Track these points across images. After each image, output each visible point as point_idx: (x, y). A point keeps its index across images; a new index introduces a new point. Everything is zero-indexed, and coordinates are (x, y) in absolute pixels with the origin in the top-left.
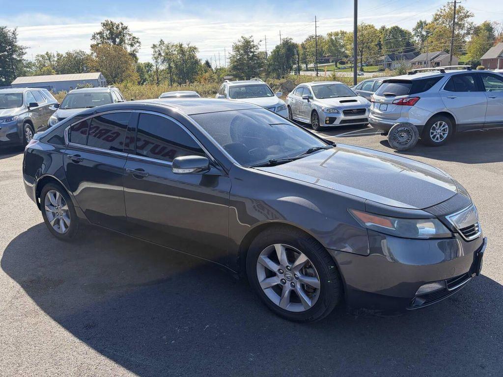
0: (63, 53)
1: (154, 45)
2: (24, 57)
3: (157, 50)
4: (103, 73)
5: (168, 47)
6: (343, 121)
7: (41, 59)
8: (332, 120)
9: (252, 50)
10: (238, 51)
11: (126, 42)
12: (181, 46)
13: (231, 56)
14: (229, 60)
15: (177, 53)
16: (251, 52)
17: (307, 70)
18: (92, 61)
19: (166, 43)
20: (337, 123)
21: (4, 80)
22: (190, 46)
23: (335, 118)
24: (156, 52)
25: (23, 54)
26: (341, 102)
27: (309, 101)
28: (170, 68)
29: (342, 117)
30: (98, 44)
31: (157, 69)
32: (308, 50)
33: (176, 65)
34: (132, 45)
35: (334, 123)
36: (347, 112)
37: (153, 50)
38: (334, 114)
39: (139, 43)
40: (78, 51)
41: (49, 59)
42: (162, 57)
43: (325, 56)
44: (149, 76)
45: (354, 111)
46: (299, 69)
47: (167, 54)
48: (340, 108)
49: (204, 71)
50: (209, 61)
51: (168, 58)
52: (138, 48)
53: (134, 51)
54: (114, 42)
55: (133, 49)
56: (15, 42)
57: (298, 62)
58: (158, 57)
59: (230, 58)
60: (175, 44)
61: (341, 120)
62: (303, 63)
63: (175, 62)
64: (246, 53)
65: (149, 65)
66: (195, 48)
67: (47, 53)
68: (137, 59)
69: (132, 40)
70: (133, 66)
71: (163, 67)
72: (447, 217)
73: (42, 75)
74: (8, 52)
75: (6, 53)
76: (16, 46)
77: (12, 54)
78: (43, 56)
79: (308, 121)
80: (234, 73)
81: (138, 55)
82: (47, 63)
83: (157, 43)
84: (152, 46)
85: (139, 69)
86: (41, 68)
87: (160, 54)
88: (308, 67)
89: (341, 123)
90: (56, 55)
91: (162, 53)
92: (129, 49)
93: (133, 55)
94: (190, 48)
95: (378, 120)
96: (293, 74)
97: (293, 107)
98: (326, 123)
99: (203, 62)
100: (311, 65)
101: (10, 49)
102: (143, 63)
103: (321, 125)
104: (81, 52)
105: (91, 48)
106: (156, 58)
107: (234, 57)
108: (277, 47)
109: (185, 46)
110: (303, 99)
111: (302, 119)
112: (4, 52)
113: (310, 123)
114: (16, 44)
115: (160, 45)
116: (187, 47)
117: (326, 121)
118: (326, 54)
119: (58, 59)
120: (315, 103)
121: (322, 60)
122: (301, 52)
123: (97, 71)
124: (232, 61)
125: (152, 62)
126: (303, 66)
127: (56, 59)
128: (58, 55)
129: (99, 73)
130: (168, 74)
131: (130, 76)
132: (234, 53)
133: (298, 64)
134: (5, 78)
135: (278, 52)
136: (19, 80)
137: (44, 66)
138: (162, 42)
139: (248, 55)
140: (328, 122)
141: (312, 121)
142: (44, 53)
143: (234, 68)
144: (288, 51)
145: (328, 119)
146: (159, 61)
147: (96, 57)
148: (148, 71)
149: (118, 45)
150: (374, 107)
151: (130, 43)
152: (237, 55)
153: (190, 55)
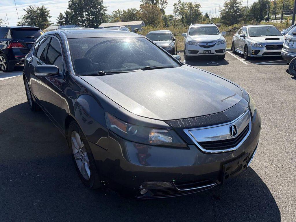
0: (126, 10)
1: (175, 4)
2: (106, 12)
3: (176, 7)
4: (144, 21)
5: (183, 5)
6: (265, 53)
7: (115, 13)
8: (257, 52)
9: (237, 5)
10: (227, 6)
11: (160, 2)
12: (191, 4)
13: (222, 9)
14: (220, 13)
15: (187, 9)
16: (236, 7)
17: (276, 19)
18: (140, 14)
19: (182, 2)
20: (260, 54)
21: (95, 25)
22: (196, 4)
23: (259, 51)
24: (176, 8)
25: (106, 10)
26: (266, 39)
27: (244, 38)
28: (183, 18)
29: (265, 50)
30: (144, 4)
31: (175, 19)
32: (278, 5)
33: (186, 16)
34: (162, 4)
35: (258, 55)
36: (269, 47)
37: (174, 7)
38: (259, 48)
39: (167, 3)
40: (133, 9)
41: (119, 14)
42: (179, 11)
43: (291, 9)
44: (170, 23)
45: (274, 46)
46: (268, 19)
47: (182, 9)
48: (264, 44)
49: (203, 20)
50: (208, 14)
51: (182, 12)
52: (166, 6)
53: (163, 8)
54: (153, 3)
55: (163, 6)
56: (102, 4)
57: (269, 13)
58: (176, 12)
59: (221, 11)
60: (187, 3)
61: (264, 52)
62: (273, 14)
63: (186, 14)
64: (233, 7)
65: (171, 16)
66: (199, 5)
67: (118, 10)
68: (164, 13)
69: (163, 1)
70: (162, 17)
71: (179, 18)
72: (186, 131)
73: (115, 22)
74: (98, 10)
75: (97, 10)
76: (102, 6)
77: (100, 11)
78: (116, 12)
79: (242, 53)
80: (223, 21)
81: (165, 10)
82: (118, 16)
83: (177, 2)
84: (174, 4)
85: (165, 19)
86: (114, 19)
87: (178, 10)
88: (276, 17)
89: (263, 55)
90: (122, 11)
91: (179, 9)
92: (160, 7)
93: (162, 10)
94: (196, 5)
95: (286, 53)
96: (264, 21)
97: (235, 42)
98: (252, 54)
99: (204, 14)
100: (280, 16)
101: (99, 8)
102: (168, 15)
103: (249, 56)
104: (134, 9)
105: (140, 7)
106: (175, 12)
107: (224, 10)
108: (255, 3)
109: (193, 4)
110: (241, 37)
111: (240, 51)
112: (97, 9)
113: (243, 54)
114: (102, 5)
115: (178, 4)
116: (194, 4)
117: (252, 52)
118: (291, 8)
119: (123, 13)
120: (248, 40)
121: (288, 12)
122: (272, 6)
123: (142, 20)
124: (222, 13)
125: (173, 14)
126: (273, 16)
127: (122, 13)
128: (124, 11)
129: (142, 21)
130: (181, 22)
131: (159, 23)
132: (224, 8)
133: (269, 15)
134: (96, 24)
135: (255, 6)
136: (102, 25)
137: (116, 17)
138: (180, 2)
139: (234, 9)
140: (254, 53)
141: (244, 52)
142: (117, 10)
143: (223, 18)
144: (262, 6)
145: (254, 51)
146: (177, 13)
147: (142, 12)
148: (170, 20)
149: (154, 4)
150: (285, 44)
151: (161, 3)
152: (226, 9)
153: (195, 9)
